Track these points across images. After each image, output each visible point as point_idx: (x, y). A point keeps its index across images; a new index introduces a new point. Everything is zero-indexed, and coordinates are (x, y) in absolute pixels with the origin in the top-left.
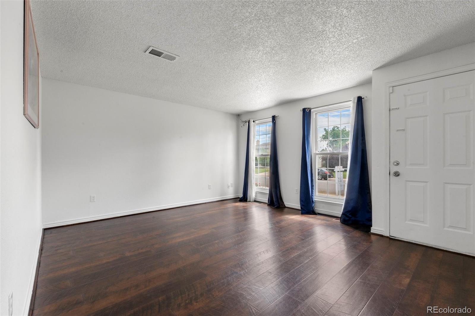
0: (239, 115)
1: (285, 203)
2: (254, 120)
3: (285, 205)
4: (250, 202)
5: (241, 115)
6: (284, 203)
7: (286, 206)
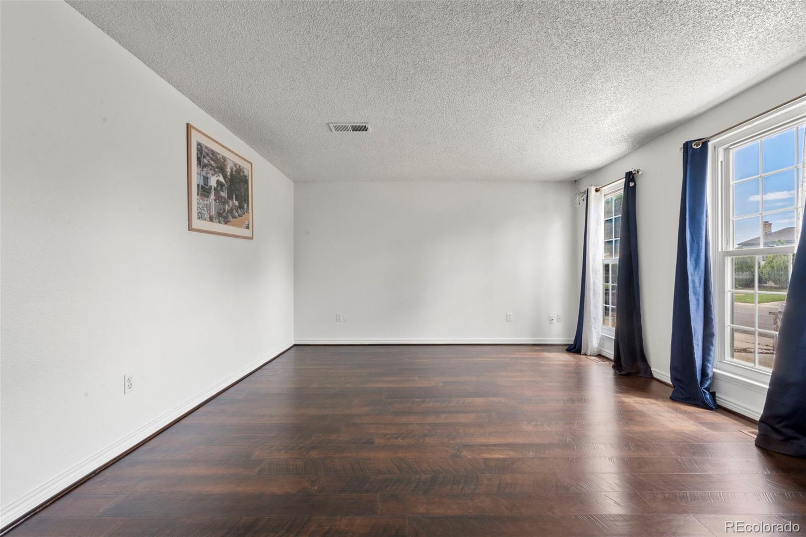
0: (576, 181)
1: (652, 369)
2: (598, 187)
3: (653, 372)
4: (587, 355)
5: (580, 179)
6: (650, 368)
7: (655, 375)
